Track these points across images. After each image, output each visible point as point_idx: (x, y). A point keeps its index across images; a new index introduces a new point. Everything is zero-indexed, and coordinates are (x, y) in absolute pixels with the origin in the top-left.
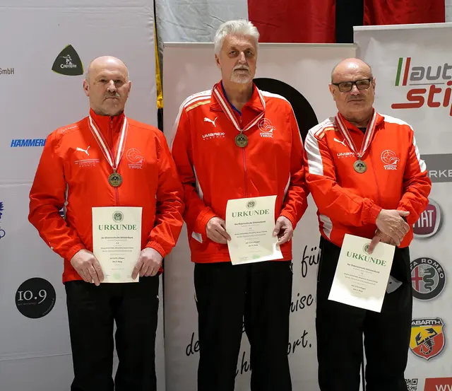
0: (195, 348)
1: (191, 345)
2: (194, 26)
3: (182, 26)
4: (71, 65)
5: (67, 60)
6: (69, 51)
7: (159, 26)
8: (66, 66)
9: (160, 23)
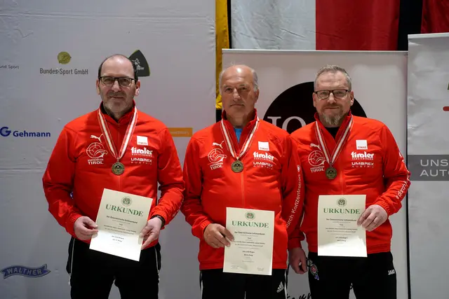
2: (266, 38)
3: (256, 38)
4: (139, 68)
5: (136, 63)
6: (138, 55)
7: (233, 38)
9: (235, 36)
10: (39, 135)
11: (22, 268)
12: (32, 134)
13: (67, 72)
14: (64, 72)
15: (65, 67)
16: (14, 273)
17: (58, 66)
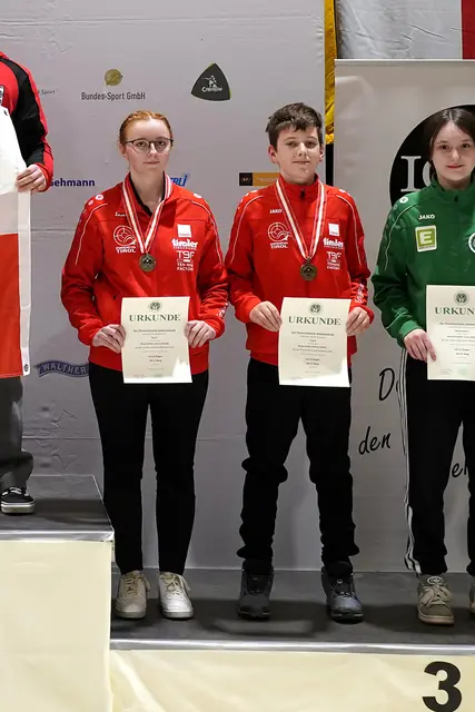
0: (371, 446)
1: (366, 442)
3: (372, 38)
4: (215, 88)
5: (211, 82)
6: (214, 70)
8: (209, 90)
10: (79, 184)
11: (62, 364)
12: (71, 183)
13: (118, 97)
14: (112, 97)
15: (114, 90)
16: (51, 370)
17: (106, 90)
